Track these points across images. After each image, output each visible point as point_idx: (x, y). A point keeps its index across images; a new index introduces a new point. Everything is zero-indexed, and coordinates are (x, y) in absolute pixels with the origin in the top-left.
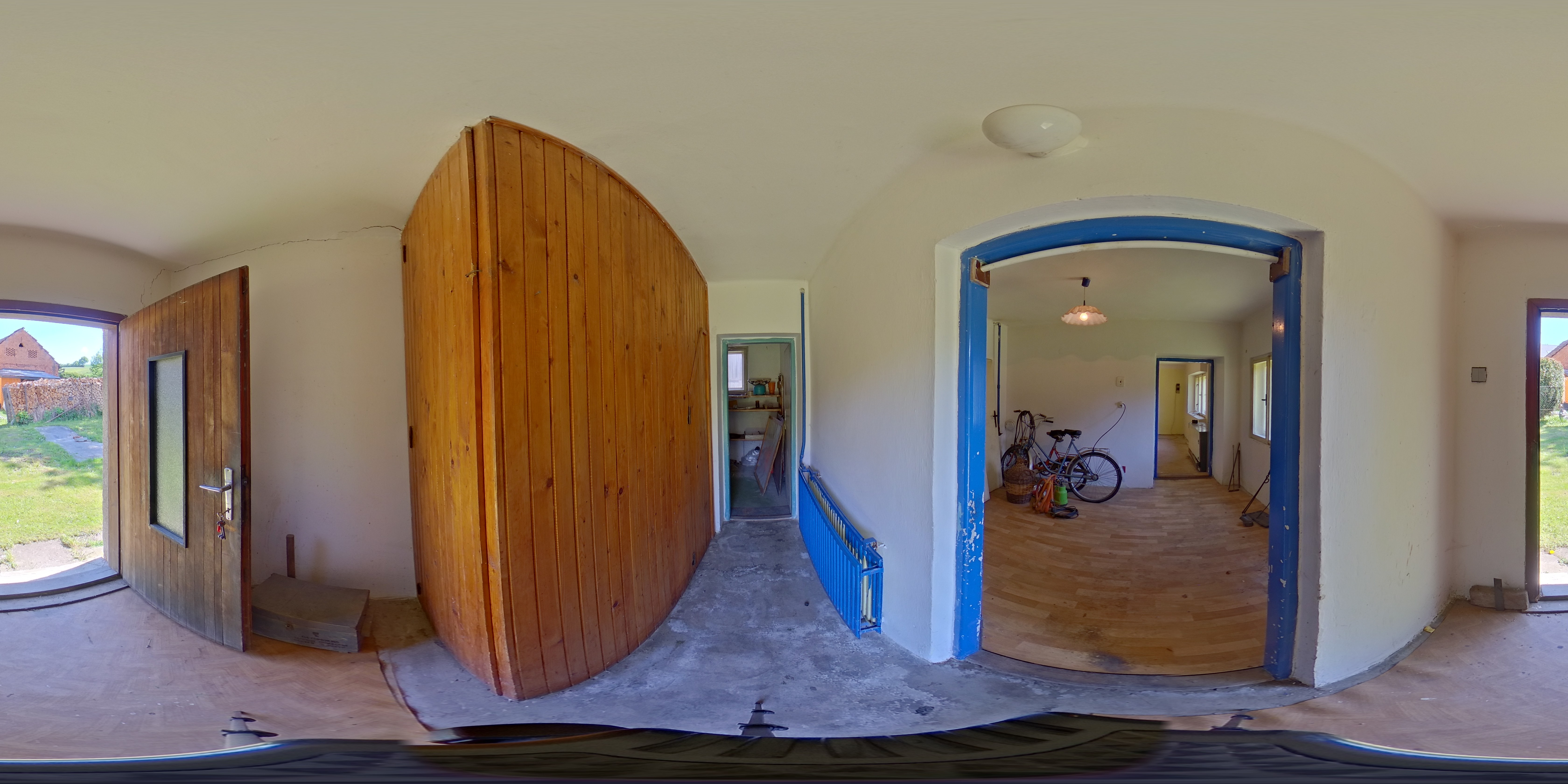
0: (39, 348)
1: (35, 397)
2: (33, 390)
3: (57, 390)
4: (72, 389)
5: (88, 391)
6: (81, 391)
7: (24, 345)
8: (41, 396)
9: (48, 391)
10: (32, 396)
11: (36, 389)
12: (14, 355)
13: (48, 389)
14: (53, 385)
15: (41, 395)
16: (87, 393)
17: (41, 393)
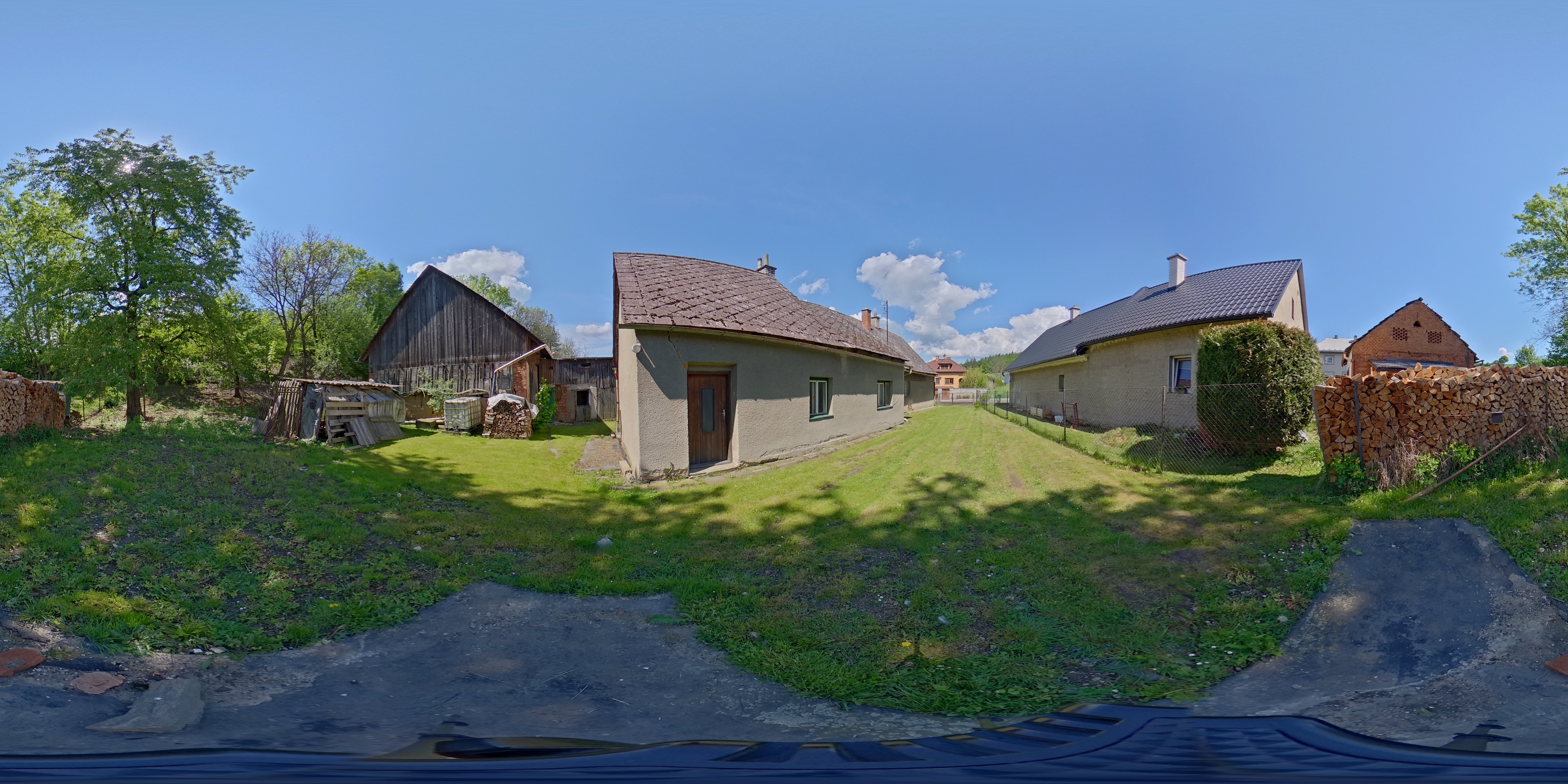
0: (1444, 330)
1: (1390, 414)
2: (1384, 394)
3: (1459, 393)
4: (1499, 392)
5: (1537, 398)
6: (1522, 396)
7: (1422, 323)
8: (1411, 413)
9: (1431, 399)
10: (1379, 412)
11: (1392, 392)
12: (1406, 338)
13: (1433, 391)
14: (1447, 381)
15: (1408, 408)
16: (1536, 402)
17: (1410, 403)
